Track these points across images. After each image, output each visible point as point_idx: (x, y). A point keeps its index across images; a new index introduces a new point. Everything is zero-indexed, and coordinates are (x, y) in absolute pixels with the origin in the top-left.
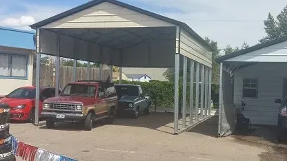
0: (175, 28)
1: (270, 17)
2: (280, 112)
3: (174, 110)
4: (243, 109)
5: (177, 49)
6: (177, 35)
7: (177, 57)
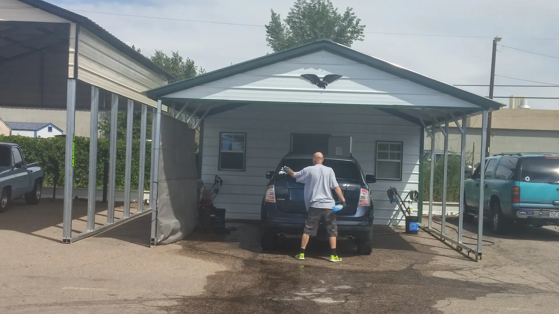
0: (67, 27)
1: (275, 18)
2: (265, 196)
3: (87, 194)
4: (217, 191)
5: (71, 71)
6: (72, 42)
7: (72, 88)
